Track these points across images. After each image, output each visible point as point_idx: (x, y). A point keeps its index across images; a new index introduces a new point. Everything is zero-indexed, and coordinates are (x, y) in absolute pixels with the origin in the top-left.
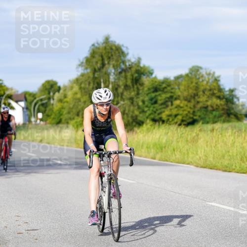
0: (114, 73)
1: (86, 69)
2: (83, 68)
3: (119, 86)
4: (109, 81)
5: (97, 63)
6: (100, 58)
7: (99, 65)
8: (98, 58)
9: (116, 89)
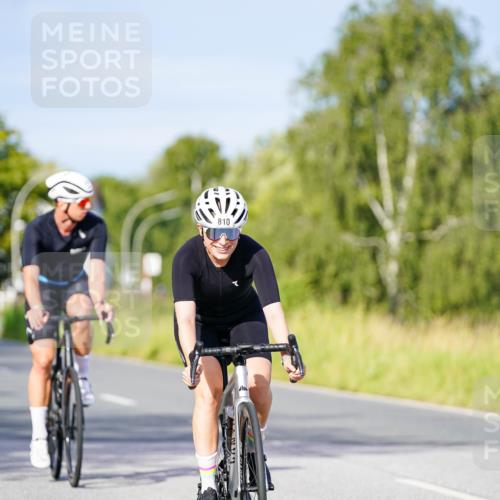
0: (426, 113)
1: (326, 94)
2: (314, 92)
3: (441, 159)
4: (406, 142)
5: (363, 73)
6: (376, 57)
7: (371, 83)
8: (367, 55)
9: (433, 173)
